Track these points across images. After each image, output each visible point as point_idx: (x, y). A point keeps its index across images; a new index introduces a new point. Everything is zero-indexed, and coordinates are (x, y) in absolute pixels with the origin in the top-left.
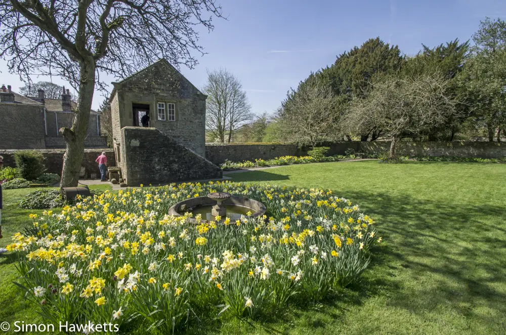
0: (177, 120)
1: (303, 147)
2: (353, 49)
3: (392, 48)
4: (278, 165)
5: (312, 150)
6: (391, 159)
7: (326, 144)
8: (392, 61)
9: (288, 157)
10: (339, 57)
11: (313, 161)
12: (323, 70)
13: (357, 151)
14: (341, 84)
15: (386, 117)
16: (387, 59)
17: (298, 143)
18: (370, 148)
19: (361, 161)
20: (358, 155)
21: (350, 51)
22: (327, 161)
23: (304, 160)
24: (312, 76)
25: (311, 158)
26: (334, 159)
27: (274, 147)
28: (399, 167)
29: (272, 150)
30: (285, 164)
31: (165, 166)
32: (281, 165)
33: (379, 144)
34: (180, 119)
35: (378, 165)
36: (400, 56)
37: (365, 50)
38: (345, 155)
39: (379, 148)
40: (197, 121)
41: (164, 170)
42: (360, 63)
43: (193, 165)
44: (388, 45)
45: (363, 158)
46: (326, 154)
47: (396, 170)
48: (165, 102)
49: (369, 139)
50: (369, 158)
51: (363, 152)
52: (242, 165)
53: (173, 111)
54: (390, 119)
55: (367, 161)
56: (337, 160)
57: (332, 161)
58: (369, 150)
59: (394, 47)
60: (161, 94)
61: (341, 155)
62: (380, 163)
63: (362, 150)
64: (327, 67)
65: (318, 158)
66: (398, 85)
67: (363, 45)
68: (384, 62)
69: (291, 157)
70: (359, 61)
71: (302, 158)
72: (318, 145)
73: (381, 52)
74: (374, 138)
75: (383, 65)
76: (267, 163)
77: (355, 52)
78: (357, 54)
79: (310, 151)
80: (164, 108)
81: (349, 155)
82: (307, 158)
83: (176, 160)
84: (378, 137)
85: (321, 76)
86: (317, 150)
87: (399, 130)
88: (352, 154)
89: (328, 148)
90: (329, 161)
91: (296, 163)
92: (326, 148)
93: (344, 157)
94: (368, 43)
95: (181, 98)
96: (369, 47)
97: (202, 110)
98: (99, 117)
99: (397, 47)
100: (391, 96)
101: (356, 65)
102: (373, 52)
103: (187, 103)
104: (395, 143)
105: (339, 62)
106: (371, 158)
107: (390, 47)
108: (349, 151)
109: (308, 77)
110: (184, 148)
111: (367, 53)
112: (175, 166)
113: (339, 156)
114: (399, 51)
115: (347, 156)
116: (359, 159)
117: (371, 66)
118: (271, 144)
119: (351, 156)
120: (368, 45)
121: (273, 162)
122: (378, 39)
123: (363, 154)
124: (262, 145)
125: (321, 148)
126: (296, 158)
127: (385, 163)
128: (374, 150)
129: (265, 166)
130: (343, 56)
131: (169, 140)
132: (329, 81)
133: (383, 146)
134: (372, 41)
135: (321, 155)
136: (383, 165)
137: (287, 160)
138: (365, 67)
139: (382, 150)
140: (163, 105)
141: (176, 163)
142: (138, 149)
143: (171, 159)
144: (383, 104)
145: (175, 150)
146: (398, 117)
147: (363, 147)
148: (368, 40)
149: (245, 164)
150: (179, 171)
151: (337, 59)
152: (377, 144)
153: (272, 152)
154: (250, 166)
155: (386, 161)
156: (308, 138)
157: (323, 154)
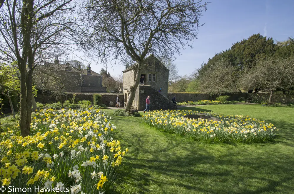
0: (156, 82)
1: (213, 96)
2: (243, 40)
3: (268, 39)
4: (200, 105)
5: (218, 97)
6: (270, 104)
7: (227, 94)
8: (269, 47)
9: (205, 101)
10: (234, 44)
11: (220, 103)
12: (223, 52)
13: (246, 98)
14: (236, 60)
15: (267, 80)
16: (265, 46)
17: (210, 93)
18: (255, 97)
19: (249, 105)
20: (247, 101)
21: (240, 42)
22: (228, 103)
23: (215, 102)
24: (216, 55)
25: (219, 102)
26: (232, 103)
27: (197, 95)
28: (275, 108)
29: (195, 97)
30: (204, 104)
31: (153, 103)
32: (202, 104)
33: (261, 95)
34: (157, 81)
35: (262, 107)
36: (274, 43)
37: (251, 41)
38: (238, 100)
39: (261, 97)
40: (164, 82)
41: (152, 104)
42: (248, 48)
43: (164, 103)
44: (265, 38)
45: (250, 103)
46: (228, 100)
47: (274, 110)
48: (152, 73)
49: (254, 92)
50: (254, 103)
51: (250, 99)
52: (181, 104)
53: (155, 77)
54: (269, 81)
55: (254, 105)
56: (234, 104)
57: (232, 104)
58: (254, 99)
59: (270, 39)
60: (151, 70)
61: (236, 100)
62: (263, 106)
63: (249, 98)
64: (226, 50)
65: (223, 102)
66: (274, 62)
67: (249, 38)
68: (264, 48)
69: (207, 101)
70: (247, 47)
71: (213, 102)
72: (222, 95)
73: (262, 42)
74: (257, 90)
75: (263, 49)
76: (194, 103)
77: (244, 42)
78: (245, 43)
79: (217, 98)
80: (151, 76)
81: (241, 101)
82: (216, 101)
83: (158, 100)
84: (259, 90)
85: (223, 56)
86: (223, 97)
87: (275, 87)
88: (243, 100)
89: (229, 96)
90: (229, 104)
91: (210, 104)
92: (228, 96)
93: (238, 102)
94: (252, 37)
95: (159, 71)
96: (254, 39)
97: (167, 77)
98: (102, 77)
99: (272, 39)
100: (270, 68)
101: (245, 49)
102: (256, 42)
103: (161, 73)
104: (272, 95)
105: (233, 47)
106: (256, 103)
107: (267, 39)
108: (241, 98)
109: (214, 56)
110: (161, 94)
111: (252, 42)
112: (157, 103)
113: (235, 101)
114: (273, 41)
115: (240, 101)
116: (248, 103)
117: (255, 50)
118: (195, 93)
119: (243, 101)
120: (253, 38)
121: (197, 102)
122: (259, 34)
123: (250, 100)
124: (190, 94)
125: (225, 96)
126: (210, 101)
127: (266, 106)
128: (258, 99)
129: (193, 104)
130: (236, 44)
131: (155, 91)
132: (228, 58)
133: (263, 96)
134: (255, 35)
135: (225, 100)
136: (265, 107)
137: (205, 102)
138: (251, 51)
139: (262, 98)
140: (151, 75)
141: (158, 101)
142: (143, 95)
143: (156, 99)
144: (265, 73)
145: (157, 95)
146: (275, 80)
147: (250, 96)
148: (253, 35)
149: (183, 103)
150: (158, 105)
151: (232, 45)
152: (260, 95)
153: (196, 98)
154: (185, 105)
155: (267, 105)
156: (216, 90)
157: (226, 99)
